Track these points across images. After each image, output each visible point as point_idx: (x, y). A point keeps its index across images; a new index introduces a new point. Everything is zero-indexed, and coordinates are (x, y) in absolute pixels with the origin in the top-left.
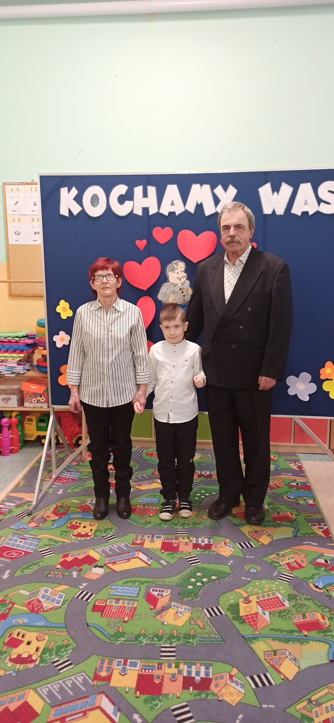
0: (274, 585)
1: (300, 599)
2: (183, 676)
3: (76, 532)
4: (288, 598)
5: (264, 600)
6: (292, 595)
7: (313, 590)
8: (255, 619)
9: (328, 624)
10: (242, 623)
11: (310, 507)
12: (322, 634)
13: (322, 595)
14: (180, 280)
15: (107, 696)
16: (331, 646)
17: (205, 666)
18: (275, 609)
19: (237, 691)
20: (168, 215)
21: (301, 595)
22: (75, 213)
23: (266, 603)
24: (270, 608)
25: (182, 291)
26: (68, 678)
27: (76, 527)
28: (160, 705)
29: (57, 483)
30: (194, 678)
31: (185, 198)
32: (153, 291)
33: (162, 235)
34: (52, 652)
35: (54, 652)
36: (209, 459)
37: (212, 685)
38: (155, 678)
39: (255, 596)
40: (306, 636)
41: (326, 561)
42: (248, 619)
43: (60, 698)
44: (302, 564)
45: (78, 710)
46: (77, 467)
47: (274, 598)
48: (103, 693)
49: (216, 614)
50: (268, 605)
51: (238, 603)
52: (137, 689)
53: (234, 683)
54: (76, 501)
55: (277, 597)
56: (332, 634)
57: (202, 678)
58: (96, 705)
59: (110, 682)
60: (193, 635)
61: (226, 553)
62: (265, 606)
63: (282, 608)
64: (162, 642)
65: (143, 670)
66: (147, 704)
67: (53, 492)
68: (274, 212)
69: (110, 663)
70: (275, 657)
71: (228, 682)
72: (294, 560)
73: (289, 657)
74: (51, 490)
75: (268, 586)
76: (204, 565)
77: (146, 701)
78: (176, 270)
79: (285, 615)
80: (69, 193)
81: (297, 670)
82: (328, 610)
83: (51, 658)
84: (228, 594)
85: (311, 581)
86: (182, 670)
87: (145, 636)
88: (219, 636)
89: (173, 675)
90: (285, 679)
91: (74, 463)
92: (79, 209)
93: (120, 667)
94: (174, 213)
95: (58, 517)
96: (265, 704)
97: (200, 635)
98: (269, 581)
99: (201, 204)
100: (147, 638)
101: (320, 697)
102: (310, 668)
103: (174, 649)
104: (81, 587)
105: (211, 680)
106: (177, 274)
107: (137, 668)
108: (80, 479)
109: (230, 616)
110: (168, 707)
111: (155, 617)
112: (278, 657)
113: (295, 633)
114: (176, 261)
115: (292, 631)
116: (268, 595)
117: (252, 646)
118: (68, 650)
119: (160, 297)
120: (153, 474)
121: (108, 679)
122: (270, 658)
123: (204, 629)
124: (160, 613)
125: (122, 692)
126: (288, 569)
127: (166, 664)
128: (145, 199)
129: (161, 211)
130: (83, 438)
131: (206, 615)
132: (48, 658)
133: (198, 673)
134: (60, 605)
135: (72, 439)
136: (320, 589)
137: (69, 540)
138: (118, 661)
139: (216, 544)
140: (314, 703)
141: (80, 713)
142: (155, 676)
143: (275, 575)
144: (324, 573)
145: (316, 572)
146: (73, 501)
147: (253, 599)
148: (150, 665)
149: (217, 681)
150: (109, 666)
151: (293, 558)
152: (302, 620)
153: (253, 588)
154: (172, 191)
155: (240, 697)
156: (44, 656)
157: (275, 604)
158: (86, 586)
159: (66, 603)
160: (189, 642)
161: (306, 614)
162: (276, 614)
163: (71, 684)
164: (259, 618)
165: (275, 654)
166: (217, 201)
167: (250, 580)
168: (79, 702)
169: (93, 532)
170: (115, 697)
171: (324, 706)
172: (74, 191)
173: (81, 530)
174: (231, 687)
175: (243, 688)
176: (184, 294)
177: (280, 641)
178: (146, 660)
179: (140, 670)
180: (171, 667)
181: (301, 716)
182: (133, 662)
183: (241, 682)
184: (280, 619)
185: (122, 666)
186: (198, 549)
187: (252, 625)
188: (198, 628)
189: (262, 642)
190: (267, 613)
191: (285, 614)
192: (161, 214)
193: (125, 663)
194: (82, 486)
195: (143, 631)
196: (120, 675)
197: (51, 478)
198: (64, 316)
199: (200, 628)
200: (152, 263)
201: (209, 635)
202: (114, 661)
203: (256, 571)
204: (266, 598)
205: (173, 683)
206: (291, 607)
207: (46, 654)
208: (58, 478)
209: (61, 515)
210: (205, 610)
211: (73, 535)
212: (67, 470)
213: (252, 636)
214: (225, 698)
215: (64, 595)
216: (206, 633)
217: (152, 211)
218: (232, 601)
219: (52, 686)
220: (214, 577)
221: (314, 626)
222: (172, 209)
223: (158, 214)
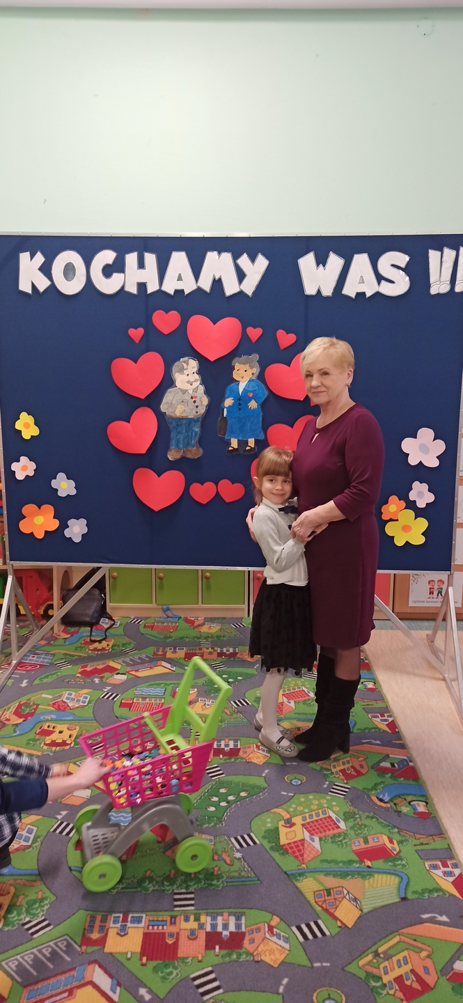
0: (325, 800)
1: (360, 818)
2: (206, 932)
3: (48, 740)
4: (343, 817)
5: (312, 822)
6: (349, 812)
7: (377, 805)
8: (301, 847)
9: (398, 850)
10: (283, 854)
11: (370, 692)
12: (390, 863)
13: (389, 810)
14: (191, 385)
15: (101, 966)
16: (402, 879)
17: (235, 916)
18: (328, 832)
19: (280, 948)
20: (174, 293)
21: (361, 812)
22: (41, 288)
23: (315, 826)
24: (321, 832)
25: (194, 399)
26: (45, 945)
27: (48, 733)
28: (176, 973)
29: (19, 672)
30: (221, 933)
31: (197, 271)
32: (153, 400)
33: (166, 321)
34: (22, 909)
35: (24, 909)
36: (232, 630)
37: (246, 942)
38: (167, 937)
39: (300, 818)
40: (369, 867)
41: (392, 765)
42: (291, 848)
43: (35, 973)
44: (362, 771)
45: (62, 989)
46: (47, 648)
47: (325, 818)
48: (96, 962)
49: (248, 845)
50: (318, 829)
51: (278, 828)
52: (143, 953)
53: (275, 937)
54: (47, 696)
55: (330, 817)
56: (404, 862)
57: (231, 933)
58: (87, 980)
59: (104, 947)
60: (218, 875)
61: (259, 760)
62: (314, 830)
63: (336, 831)
64: (175, 886)
65: (151, 927)
66: (157, 973)
67: (13, 683)
68: (319, 292)
69: (104, 919)
70: (329, 898)
71: (267, 936)
72: (350, 765)
73: (347, 897)
74: (11, 681)
75: (317, 802)
76: (230, 778)
77: (155, 969)
78: (185, 371)
79: (341, 841)
80: (31, 260)
81: (357, 913)
82: (396, 830)
83: (20, 917)
84: (263, 816)
85: (373, 792)
86: (204, 924)
87: (151, 880)
88: (253, 875)
89: (192, 932)
90: (343, 926)
91: (43, 642)
92: (48, 283)
93: (119, 925)
94: (183, 291)
95: (22, 720)
96: (318, 962)
97: (227, 874)
98: (318, 795)
99: (220, 280)
100: (154, 882)
101: (390, 948)
102: (375, 910)
103: (192, 896)
104: (59, 817)
105: (243, 934)
106: (187, 376)
107: (142, 925)
108: (51, 664)
109: (267, 845)
110: (186, 975)
111: (164, 852)
112: (332, 897)
113: (355, 864)
114: (186, 358)
115: (351, 862)
116: (317, 815)
117: (298, 884)
118: (43, 906)
119: (163, 408)
120: (155, 654)
121: (102, 942)
122: (323, 899)
123: (233, 865)
124: (171, 847)
125: (122, 959)
126: (343, 777)
127: (182, 918)
128: (141, 271)
129: (164, 288)
130: (55, 607)
131: (234, 846)
132: (15, 919)
133: (226, 926)
134: (29, 844)
135: (38, 608)
136: (385, 803)
137: (38, 751)
138: (114, 917)
139: (245, 748)
140: (382, 956)
141: (64, 992)
142: (167, 935)
143: (325, 786)
144: (391, 782)
145: (379, 780)
146: (43, 695)
147: (298, 820)
148: (160, 919)
149: (252, 936)
150: (103, 924)
151: (348, 762)
152: (363, 846)
153: (297, 806)
154: (179, 260)
155: (284, 955)
156: (10, 916)
157: (326, 826)
158: (66, 814)
159: (39, 840)
160: (213, 885)
161: (369, 838)
162: (328, 840)
163: (50, 953)
164: (306, 845)
165: (329, 894)
166: (241, 275)
167: (292, 794)
168: (63, 977)
169: (73, 739)
170: (112, 966)
171: (395, 959)
172: (40, 259)
173: (56, 737)
174: (271, 943)
175: (286, 942)
176: (196, 404)
177: (335, 876)
178: (153, 913)
179: (146, 927)
180: (189, 920)
181: (365, 974)
182: (136, 917)
183: (285, 934)
184: (335, 846)
185: (120, 924)
186: (221, 756)
187: (296, 857)
188: (224, 864)
189: (311, 879)
190: (316, 839)
191: (341, 839)
192: (165, 293)
193: (125, 920)
194: (55, 674)
195: (148, 873)
196: (118, 936)
197: (9, 664)
198: (26, 435)
199: (227, 864)
200: (153, 360)
201: (240, 874)
202: (109, 917)
203: (300, 782)
204: (315, 818)
205: (192, 941)
206: (349, 829)
207: (11, 914)
208: (20, 664)
209: (26, 717)
210: (233, 840)
211: (45, 744)
212: (33, 651)
213: (297, 872)
214: (263, 958)
215: (35, 829)
216: (234, 871)
217: (152, 287)
218: (269, 825)
219: (22, 957)
220: (243, 794)
221: (380, 853)
222: (179, 286)
223: (160, 292)
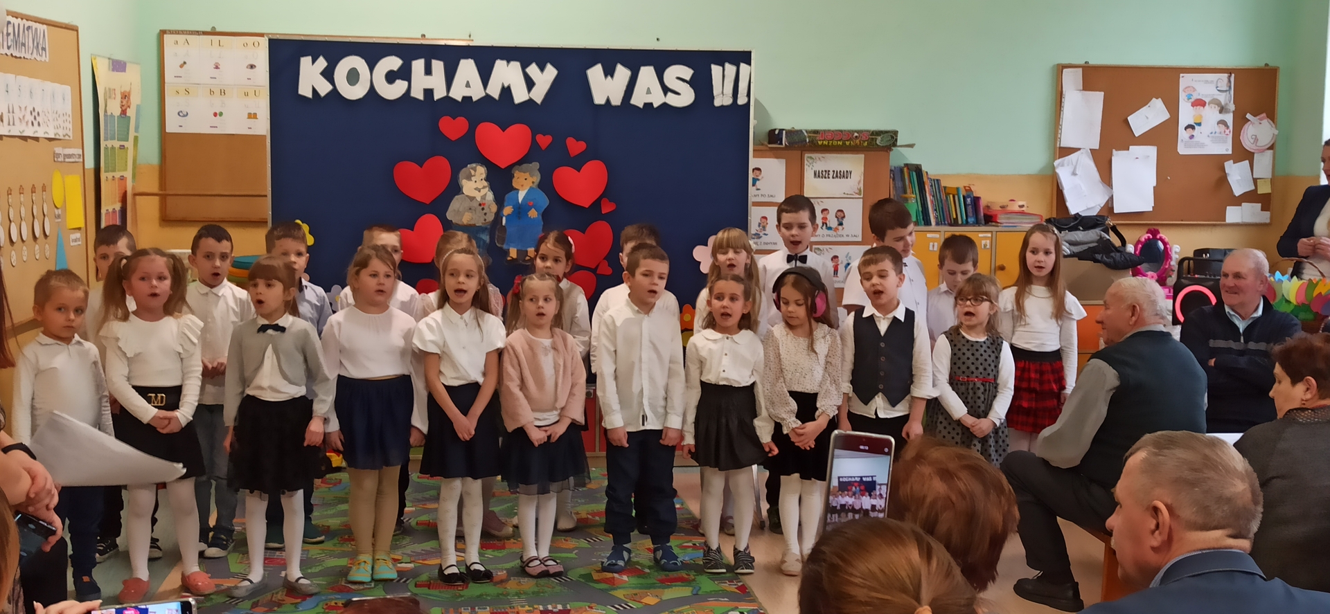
14: (479, 191)
20: (462, 100)
22: (323, 93)
25: (482, 207)
31: (485, 77)
32: (439, 206)
33: (453, 128)
68: (608, 101)
78: (473, 178)
80: (313, 64)
92: (330, 87)
94: (471, 97)
99: (509, 87)
106: (475, 184)
114: (474, 165)
119: (450, 215)
128: (428, 77)
129: (451, 95)
154: (467, 68)
166: (530, 84)
172: (322, 63)
176: (484, 211)
192: (452, 99)
200: (441, 164)
217: (439, 94)
222: (467, 93)
223: (447, 100)
